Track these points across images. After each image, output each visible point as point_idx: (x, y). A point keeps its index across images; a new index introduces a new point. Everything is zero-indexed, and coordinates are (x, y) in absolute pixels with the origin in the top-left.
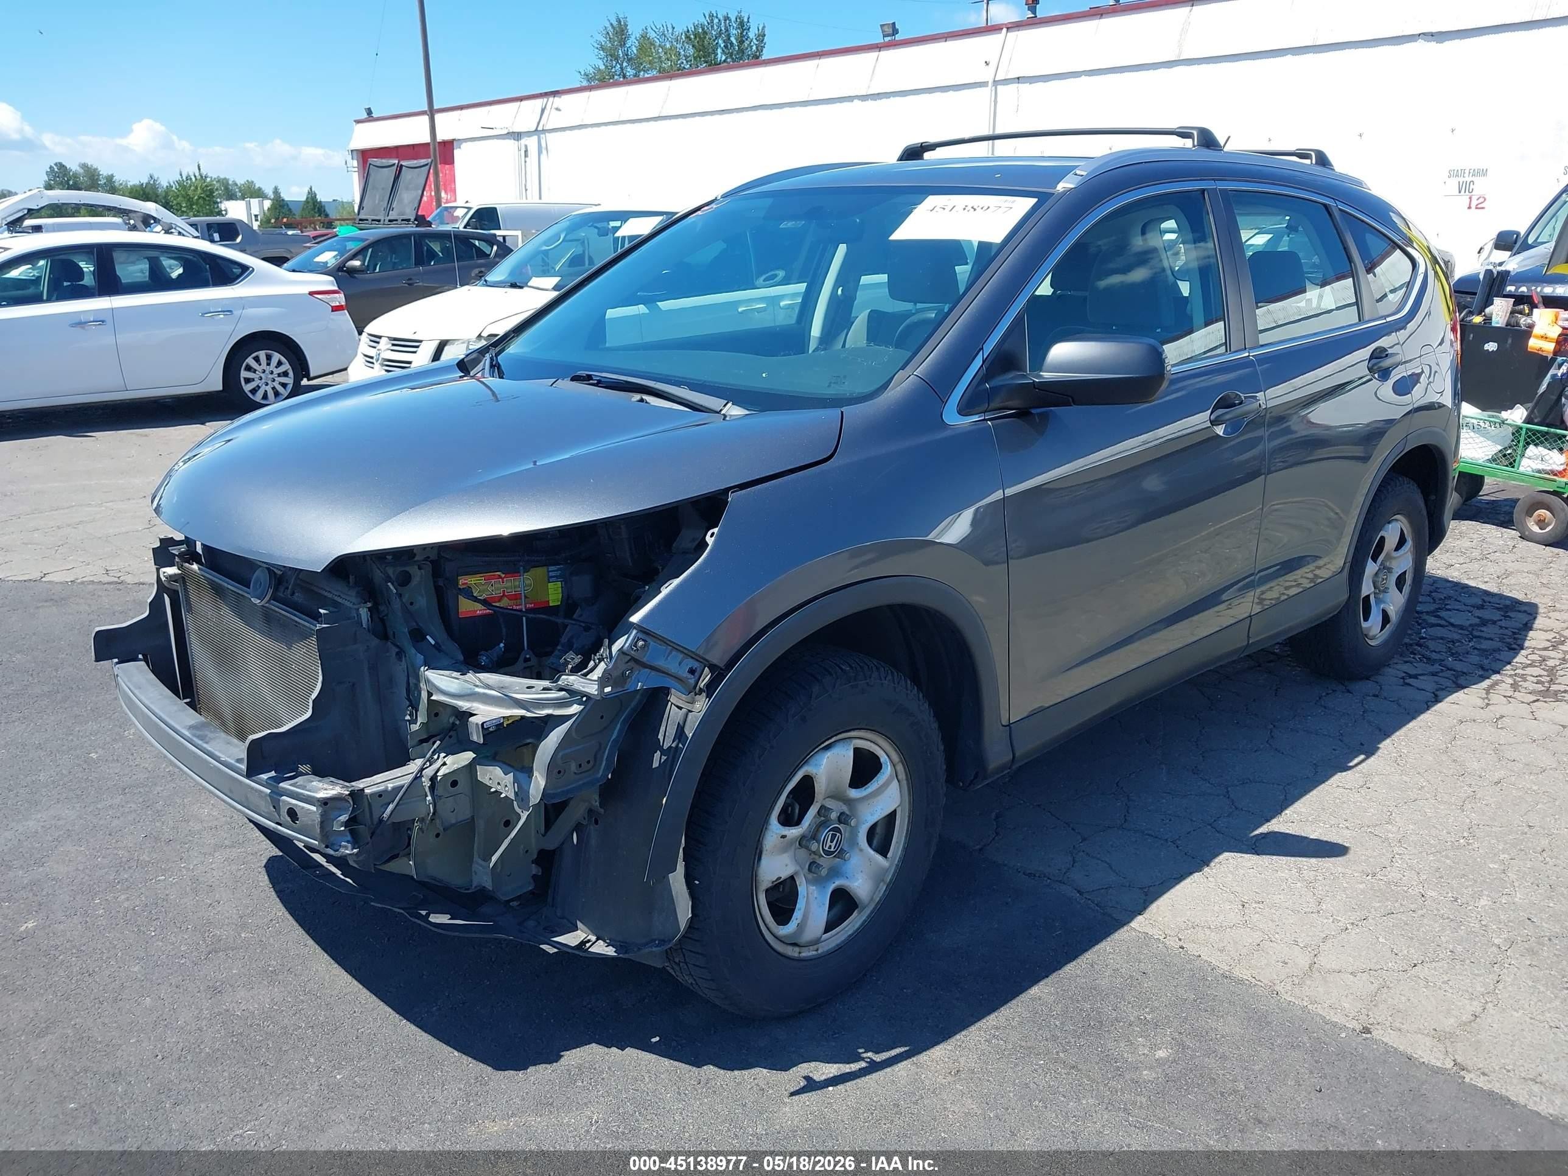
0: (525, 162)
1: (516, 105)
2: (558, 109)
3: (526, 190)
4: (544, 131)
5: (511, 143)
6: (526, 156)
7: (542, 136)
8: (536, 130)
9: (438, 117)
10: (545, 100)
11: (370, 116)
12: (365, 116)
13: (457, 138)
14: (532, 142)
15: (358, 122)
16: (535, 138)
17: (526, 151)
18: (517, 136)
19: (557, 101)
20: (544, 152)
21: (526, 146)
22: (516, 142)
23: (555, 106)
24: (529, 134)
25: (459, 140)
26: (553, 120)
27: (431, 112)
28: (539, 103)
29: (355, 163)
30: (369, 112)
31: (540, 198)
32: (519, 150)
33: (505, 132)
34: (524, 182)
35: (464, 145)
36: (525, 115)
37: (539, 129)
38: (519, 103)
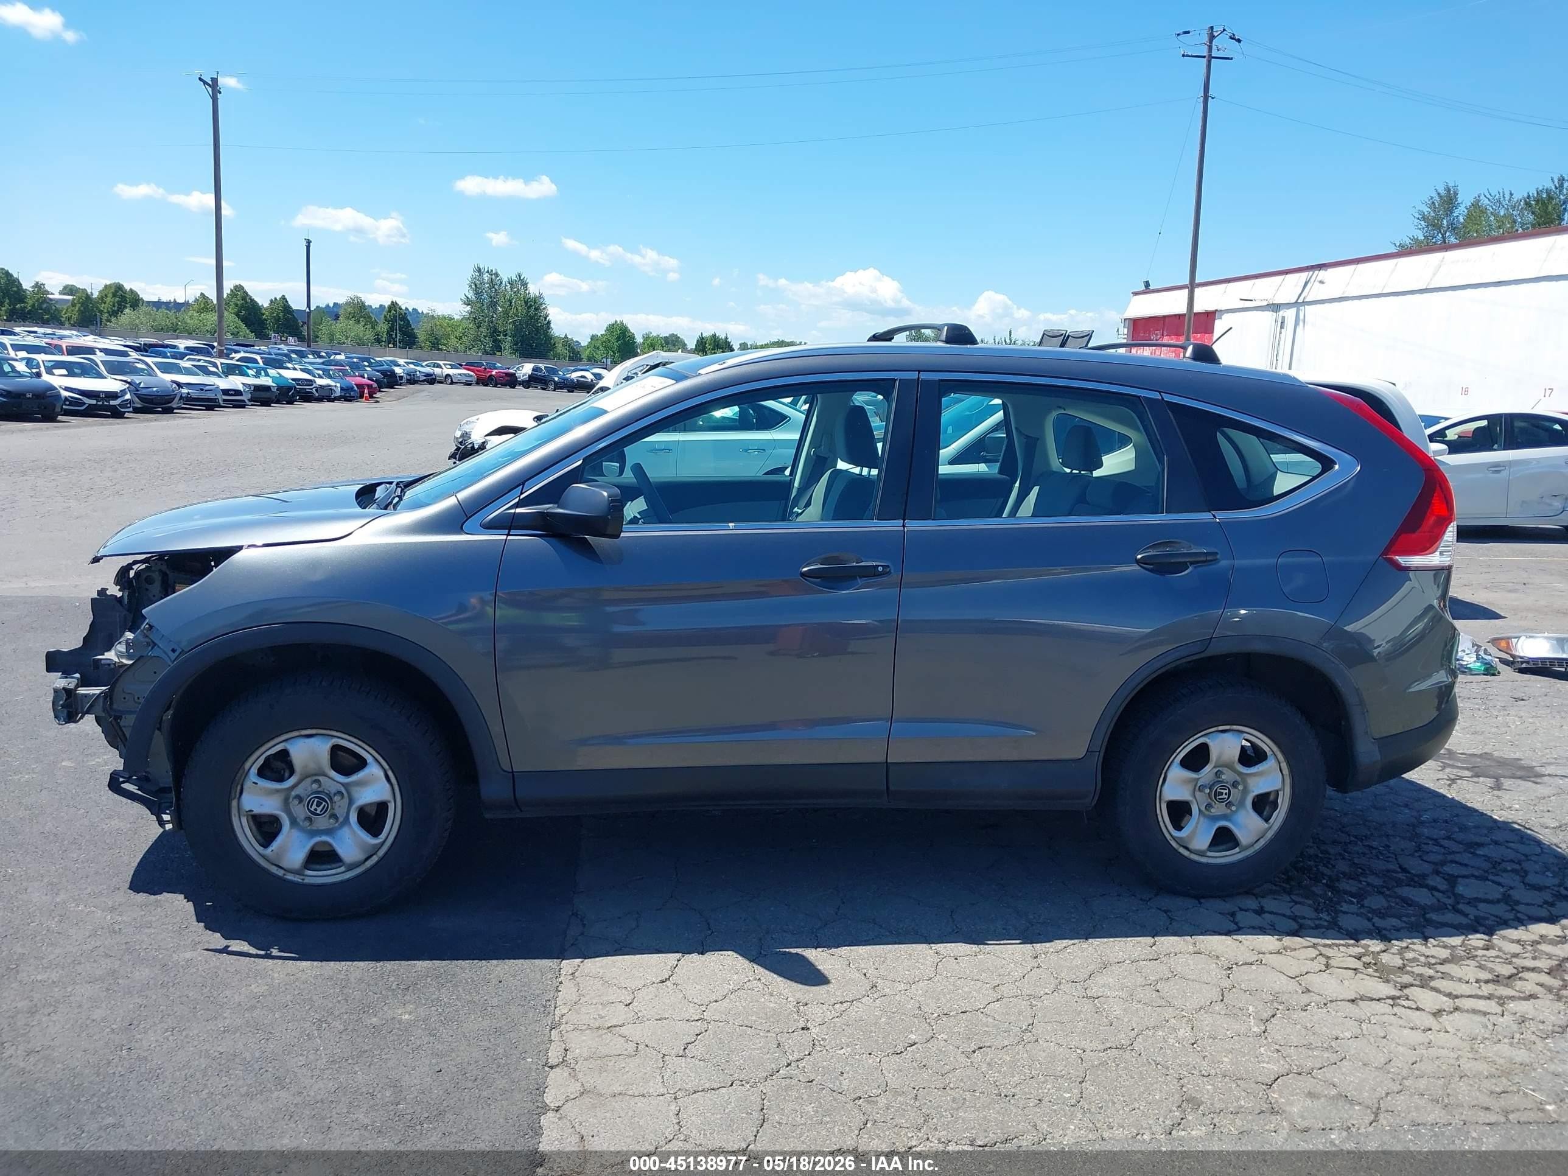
0: (1281, 333)
1: (1280, 278)
2: (1321, 282)
3: (1277, 360)
4: (1304, 303)
5: (1269, 316)
6: (1282, 327)
7: (1301, 308)
8: (1296, 302)
9: (1198, 292)
10: (1311, 273)
11: (1147, 289)
12: (1143, 288)
13: (1219, 308)
14: (1290, 314)
15: (1136, 294)
16: (1294, 310)
17: (1282, 323)
18: (1275, 307)
19: (1322, 274)
20: (1301, 324)
21: (1283, 318)
22: (1275, 314)
23: (1319, 278)
24: (1288, 306)
25: (1221, 311)
26: (1315, 292)
27: (1192, 286)
28: (1304, 276)
29: (1126, 330)
30: (1147, 284)
31: (1290, 368)
32: (1276, 321)
33: (1265, 303)
34: (1276, 353)
35: (1225, 316)
36: (1287, 288)
37: (1299, 301)
38: (1283, 276)
